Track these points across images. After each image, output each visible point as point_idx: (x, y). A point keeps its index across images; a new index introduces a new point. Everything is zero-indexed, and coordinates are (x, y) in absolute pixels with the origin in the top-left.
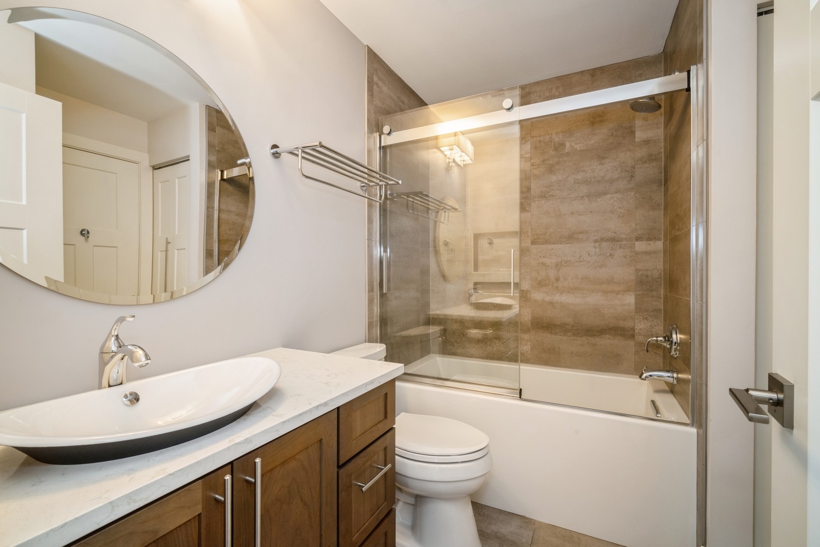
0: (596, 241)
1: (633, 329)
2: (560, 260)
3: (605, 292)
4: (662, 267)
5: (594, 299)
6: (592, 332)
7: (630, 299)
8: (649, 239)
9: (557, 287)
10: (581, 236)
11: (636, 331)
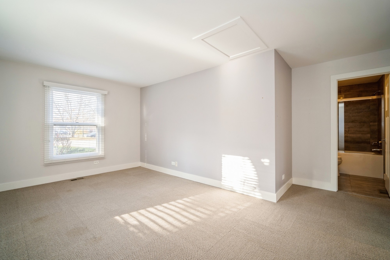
0: (359, 122)
1: (370, 142)
2: (349, 126)
3: (362, 134)
4: (377, 128)
5: (359, 135)
6: (358, 142)
7: (369, 135)
8: (374, 122)
9: (349, 133)
10: (355, 121)
11: (371, 142)
